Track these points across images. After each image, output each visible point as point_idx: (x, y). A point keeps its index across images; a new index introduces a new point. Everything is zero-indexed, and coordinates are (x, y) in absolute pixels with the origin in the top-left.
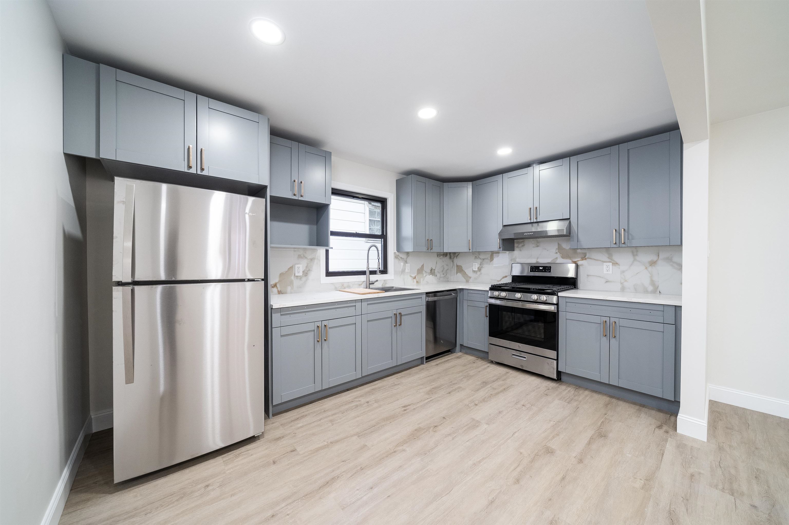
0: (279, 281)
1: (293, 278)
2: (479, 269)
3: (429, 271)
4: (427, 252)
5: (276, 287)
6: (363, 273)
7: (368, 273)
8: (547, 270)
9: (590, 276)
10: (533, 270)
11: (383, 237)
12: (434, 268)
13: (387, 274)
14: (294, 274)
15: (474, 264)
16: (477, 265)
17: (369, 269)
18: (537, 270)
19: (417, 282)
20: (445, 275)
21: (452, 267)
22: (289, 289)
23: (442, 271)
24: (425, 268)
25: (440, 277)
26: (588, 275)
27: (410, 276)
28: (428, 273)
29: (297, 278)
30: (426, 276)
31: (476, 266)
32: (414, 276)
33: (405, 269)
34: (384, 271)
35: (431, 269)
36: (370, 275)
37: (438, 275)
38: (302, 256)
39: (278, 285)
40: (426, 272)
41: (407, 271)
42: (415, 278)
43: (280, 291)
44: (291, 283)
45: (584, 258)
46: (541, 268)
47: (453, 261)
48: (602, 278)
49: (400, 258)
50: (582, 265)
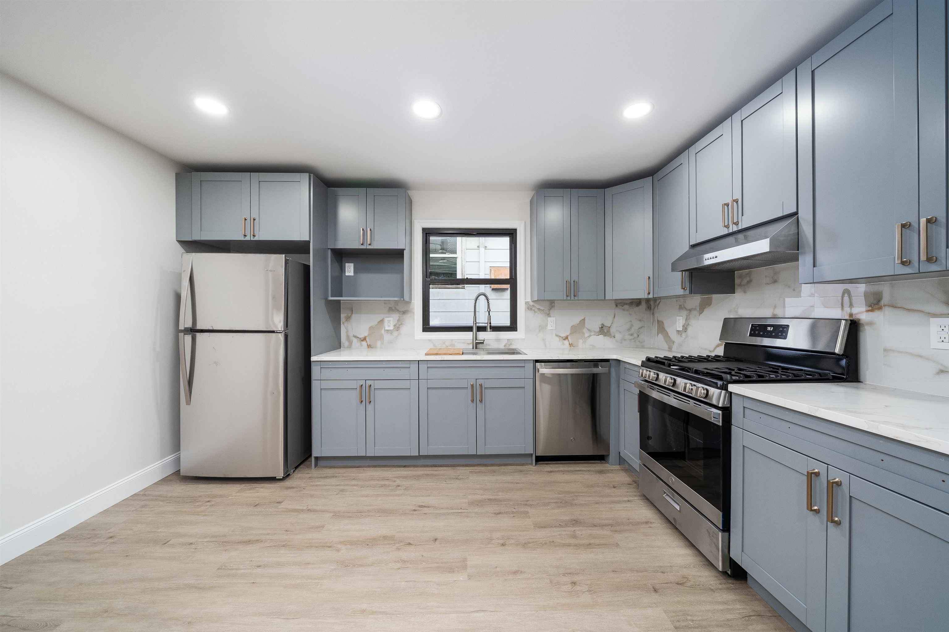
0: (368, 335)
1: (383, 332)
2: (685, 328)
3: (598, 330)
4: (567, 300)
5: (365, 340)
6: (468, 329)
7: (475, 329)
8: (780, 334)
9: (893, 351)
10: (755, 332)
11: (512, 282)
12: (608, 324)
13: (517, 331)
14: (384, 328)
15: (678, 318)
16: (681, 321)
17: (476, 324)
18: (761, 333)
19: (571, 345)
20: (636, 335)
21: (653, 323)
22: (379, 343)
23: (629, 330)
24: (587, 325)
25: (623, 339)
26: (885, 350)
27: (557, 336)
28: (595, 332)
29: (387, 332)
30: (589, 336)
31: (680, 323)
32: (564, 335)
33: (547, 325)
34: (513, 327)
35: (601, 327)
36: (477, 331)
37: (618, 336)
38: (393, 308)
39: (367, 339)
40: (589, 330)
41: (549, 327)
42: (567, 338)
43: (370, 345)
44: (381, 337)
45: (877, 306)
46: (769, 329)
47: (653, 314)
48: (928, 359)
49: (536, 310)
50: (871, 324)
